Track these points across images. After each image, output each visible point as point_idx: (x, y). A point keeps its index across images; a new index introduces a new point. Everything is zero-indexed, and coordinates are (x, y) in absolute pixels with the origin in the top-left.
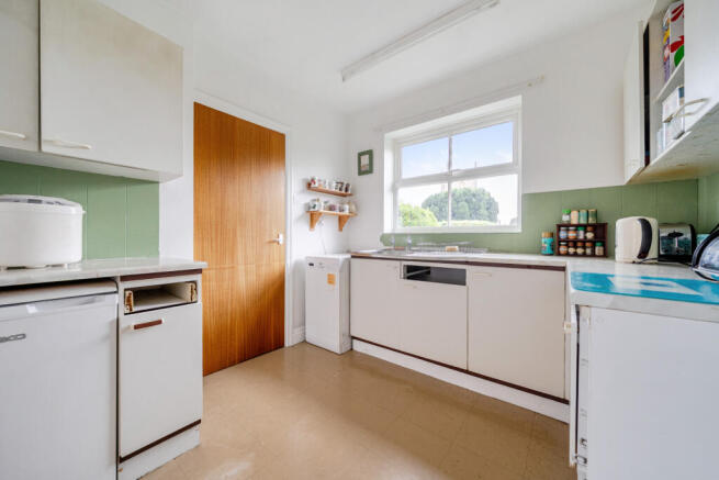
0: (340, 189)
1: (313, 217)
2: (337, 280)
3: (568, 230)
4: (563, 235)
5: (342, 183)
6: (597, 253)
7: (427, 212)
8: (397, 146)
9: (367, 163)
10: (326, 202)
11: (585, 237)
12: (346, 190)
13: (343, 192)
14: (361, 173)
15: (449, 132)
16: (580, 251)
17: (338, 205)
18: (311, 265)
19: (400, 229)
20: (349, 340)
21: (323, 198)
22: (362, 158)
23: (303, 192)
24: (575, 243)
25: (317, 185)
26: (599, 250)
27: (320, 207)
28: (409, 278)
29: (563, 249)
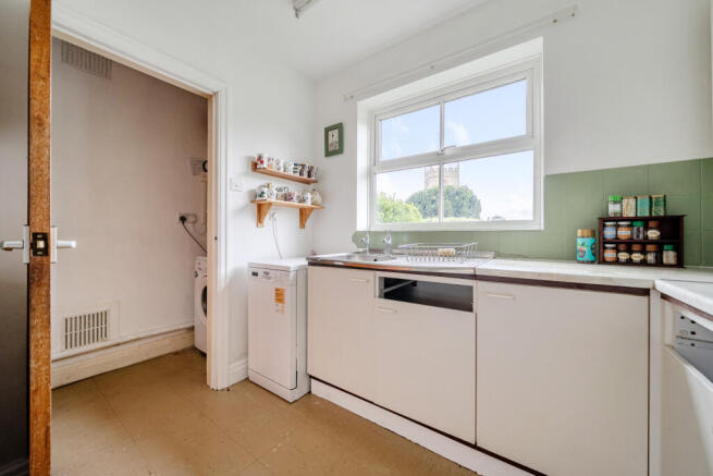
0: (301, 174)
1: (261, 209)
2: (288, 296)
3: (617, 227)
4: (609, 233)
5: (303, 166)
6: (665, 261)
7: (412, 207)
8: (375, 119)
9: (335, 141)
10: (280, 190)
11: (646, 237)
12: (309, 176)
13: (305, 176)
14: (328, 154)
15: (440, 98)
16: (637, 257)
17: (296, 194)
18: (255, 274)
19: (379, 226)
20: (306, 379)
21: (276, 184)
22: (330, 133)
23: (246, 174)
24: (628, 246)
25: (265, 165)
26: (669, 256)
27: (271, 196)
28: (387, 296)
29: (609, 255)
